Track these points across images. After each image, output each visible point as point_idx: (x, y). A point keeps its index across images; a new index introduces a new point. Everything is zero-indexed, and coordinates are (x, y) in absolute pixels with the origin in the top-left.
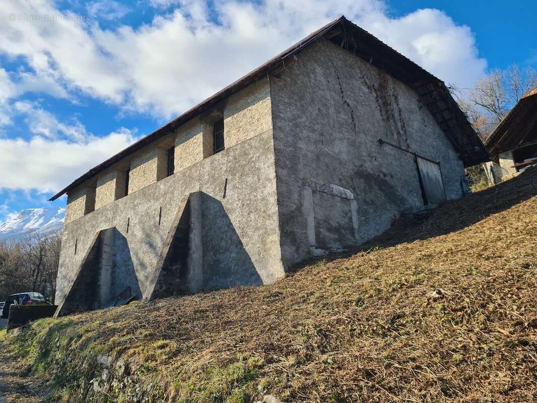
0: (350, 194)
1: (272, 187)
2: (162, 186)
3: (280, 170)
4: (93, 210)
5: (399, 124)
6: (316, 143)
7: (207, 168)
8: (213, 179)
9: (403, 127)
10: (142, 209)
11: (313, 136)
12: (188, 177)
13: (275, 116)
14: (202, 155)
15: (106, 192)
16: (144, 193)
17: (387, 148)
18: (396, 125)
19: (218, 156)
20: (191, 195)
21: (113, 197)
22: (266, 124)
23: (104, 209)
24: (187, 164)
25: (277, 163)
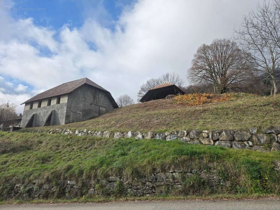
0: (81, 113)
1: (65, 111)
2: (48, 107)
3: (67, 109)
4: (32, 109)
5: (97, 100)
6: (76, 104)
7: (56, 106)
8: (57, 108)
9: (98, 101)
10: (43, 111)
11: (75, 103)
12: (53, 106)
13: (68, 100)
14: (56, 103)
15: (35, 106)
16: (44, 108)
17: (93, 105)
18: (96, 100)
19: (58, 104)
20: (53, 110)
21: (37, 107)
22: (66, 101)
23: (35, 109)
24: (53, 104)
25: (67, 108)
